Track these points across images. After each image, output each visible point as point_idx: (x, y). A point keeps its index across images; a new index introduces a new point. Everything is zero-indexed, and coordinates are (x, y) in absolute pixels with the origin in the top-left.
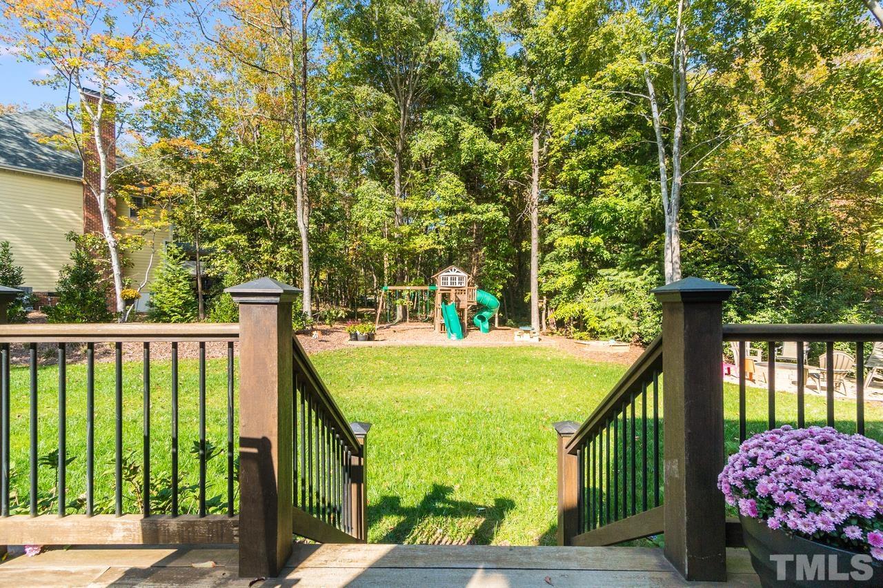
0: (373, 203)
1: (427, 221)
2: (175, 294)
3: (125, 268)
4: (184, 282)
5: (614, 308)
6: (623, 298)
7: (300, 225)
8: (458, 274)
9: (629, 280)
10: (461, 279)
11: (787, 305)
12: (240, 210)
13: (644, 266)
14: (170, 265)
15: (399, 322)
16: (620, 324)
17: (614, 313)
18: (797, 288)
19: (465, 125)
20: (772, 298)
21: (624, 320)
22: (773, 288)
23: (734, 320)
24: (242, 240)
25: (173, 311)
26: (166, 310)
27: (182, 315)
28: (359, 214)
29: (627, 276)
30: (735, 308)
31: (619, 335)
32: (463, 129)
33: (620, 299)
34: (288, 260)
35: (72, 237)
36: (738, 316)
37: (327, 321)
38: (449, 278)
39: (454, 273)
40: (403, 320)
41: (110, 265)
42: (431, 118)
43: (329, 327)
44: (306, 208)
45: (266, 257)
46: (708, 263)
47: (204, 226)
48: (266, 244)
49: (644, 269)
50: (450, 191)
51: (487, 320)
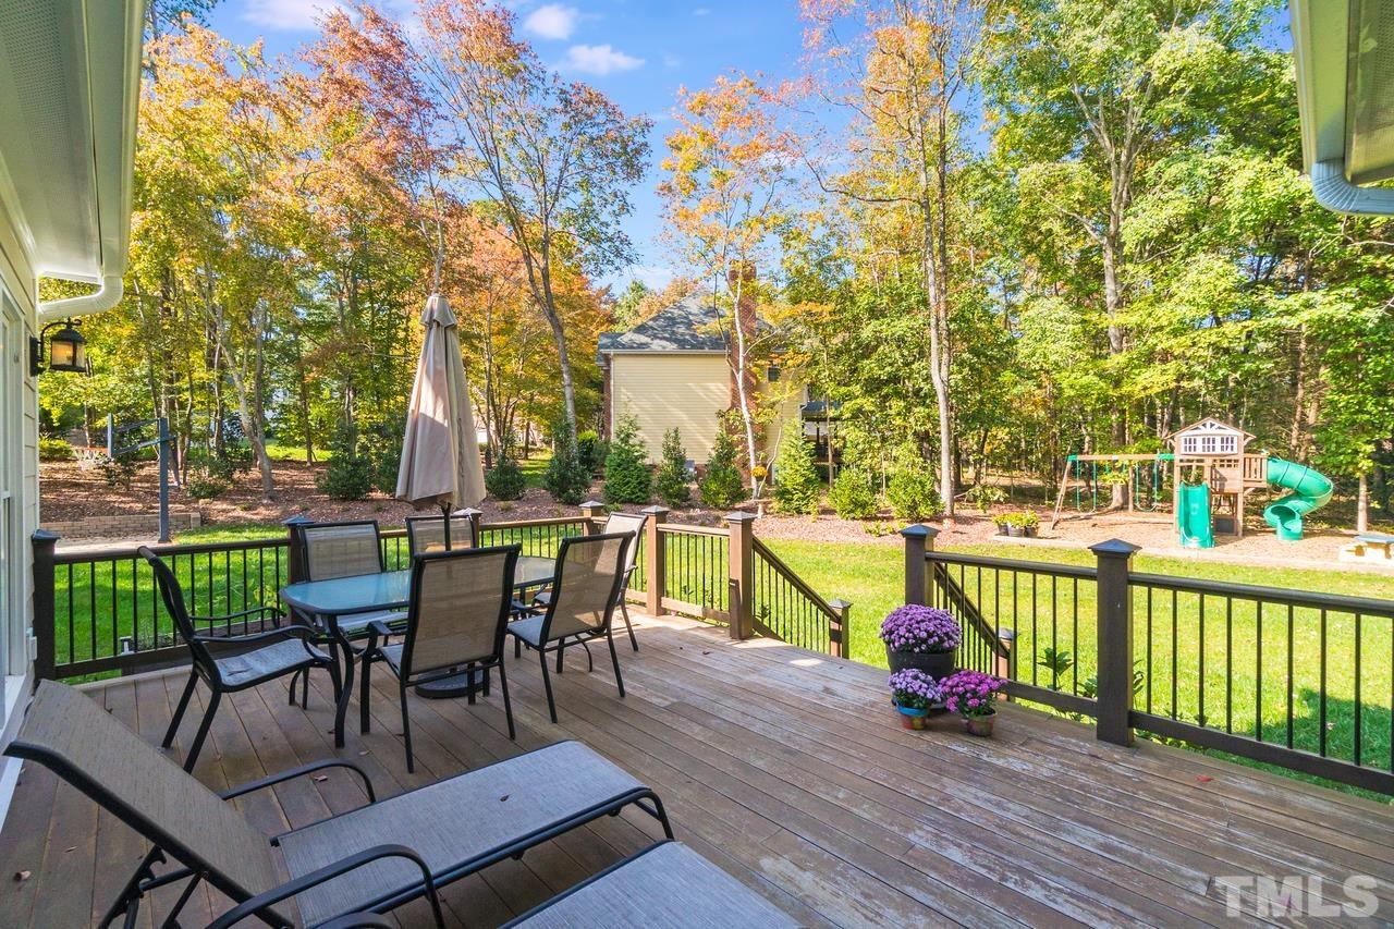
0: (1048, 334)
1: (1163, 342)
2: (797, 471)
3: (761, 442)
4: (806, 458)
7: (936, 379)
8: (1222, 432)
10: (1227, 439)
12: (869, 366)
14: (793, 440)
15: (1116, 509)
19: (1239, 164)
24: (868, 404)
25: (795, 489)
26: (789, 487)
27: (804, 494)
28: (1026, 351)
32: (1233, 172)
34: (923, 424)
35: (720, 414)
37: (979, 504)
38: (1199, 440)
39: (1213, 431)
40: (1123, 508)
41: (747, 439)
42: (1159, 173)
43: (980, 512)
44: (945, 356)
45: (898, 421)
47: (829, 391)
48: (896, 405)
51: (1298, 516)
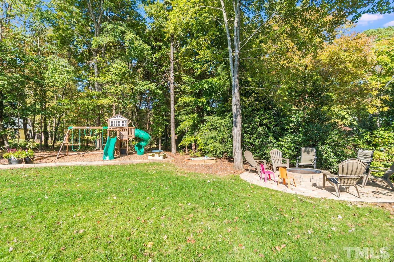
5: (212, 138)
6: (217, 132)
8: (122, 119)
9: (219, 121)
10: (124, 122)
11: (299, 132)
13: (226, 113)
16: (214, 147)
17: (212, 141)
18: (304, 121)
19: (128, 32)
20: (291, 129)
21: (217, 144)
22: (291, 123)
23: (273, 142)
29: (218, 120)
30: (273, 135)
31: (214, 153)
32: (127, 34)
33: (215, 133)
36: (274, 139)
38: (116, 121)
39: (120, 119)
46: (258, 110)
49: (226, 115)
50: (119, 70)
51: (143, 147)
